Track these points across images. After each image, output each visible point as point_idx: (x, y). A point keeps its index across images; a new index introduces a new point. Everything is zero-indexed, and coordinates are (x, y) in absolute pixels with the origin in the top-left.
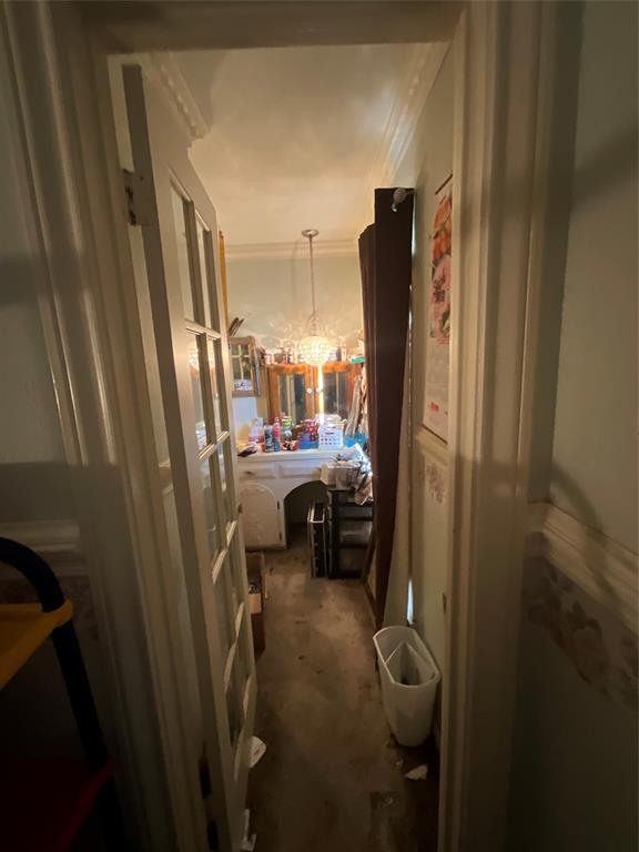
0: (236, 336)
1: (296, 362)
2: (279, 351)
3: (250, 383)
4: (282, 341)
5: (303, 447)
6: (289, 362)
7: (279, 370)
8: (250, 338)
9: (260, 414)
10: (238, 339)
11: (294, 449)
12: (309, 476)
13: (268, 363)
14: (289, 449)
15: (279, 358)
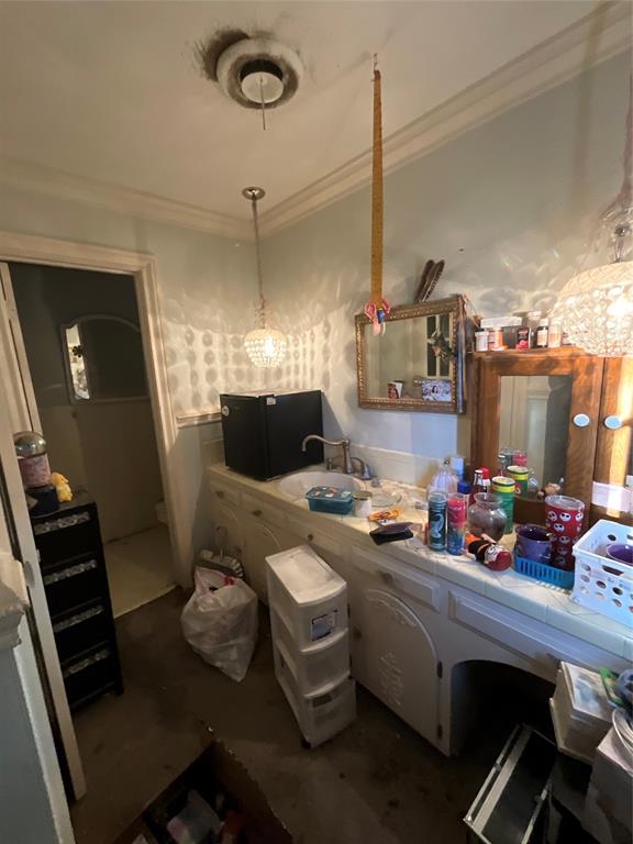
0: (431, 298)
1: (555, 344)
2: (518, 321)
3: (448, 387)
4: (527, 297)
5: (526, 571)
6: (535, 345)
7: (505, 365)
8: (458, 297)
9: (460, 451)
10: (436, 302)
11: (499, 565)
12: (522, 656)
13: (482, 347)
14: (481, 558)
15: (511, 338)
